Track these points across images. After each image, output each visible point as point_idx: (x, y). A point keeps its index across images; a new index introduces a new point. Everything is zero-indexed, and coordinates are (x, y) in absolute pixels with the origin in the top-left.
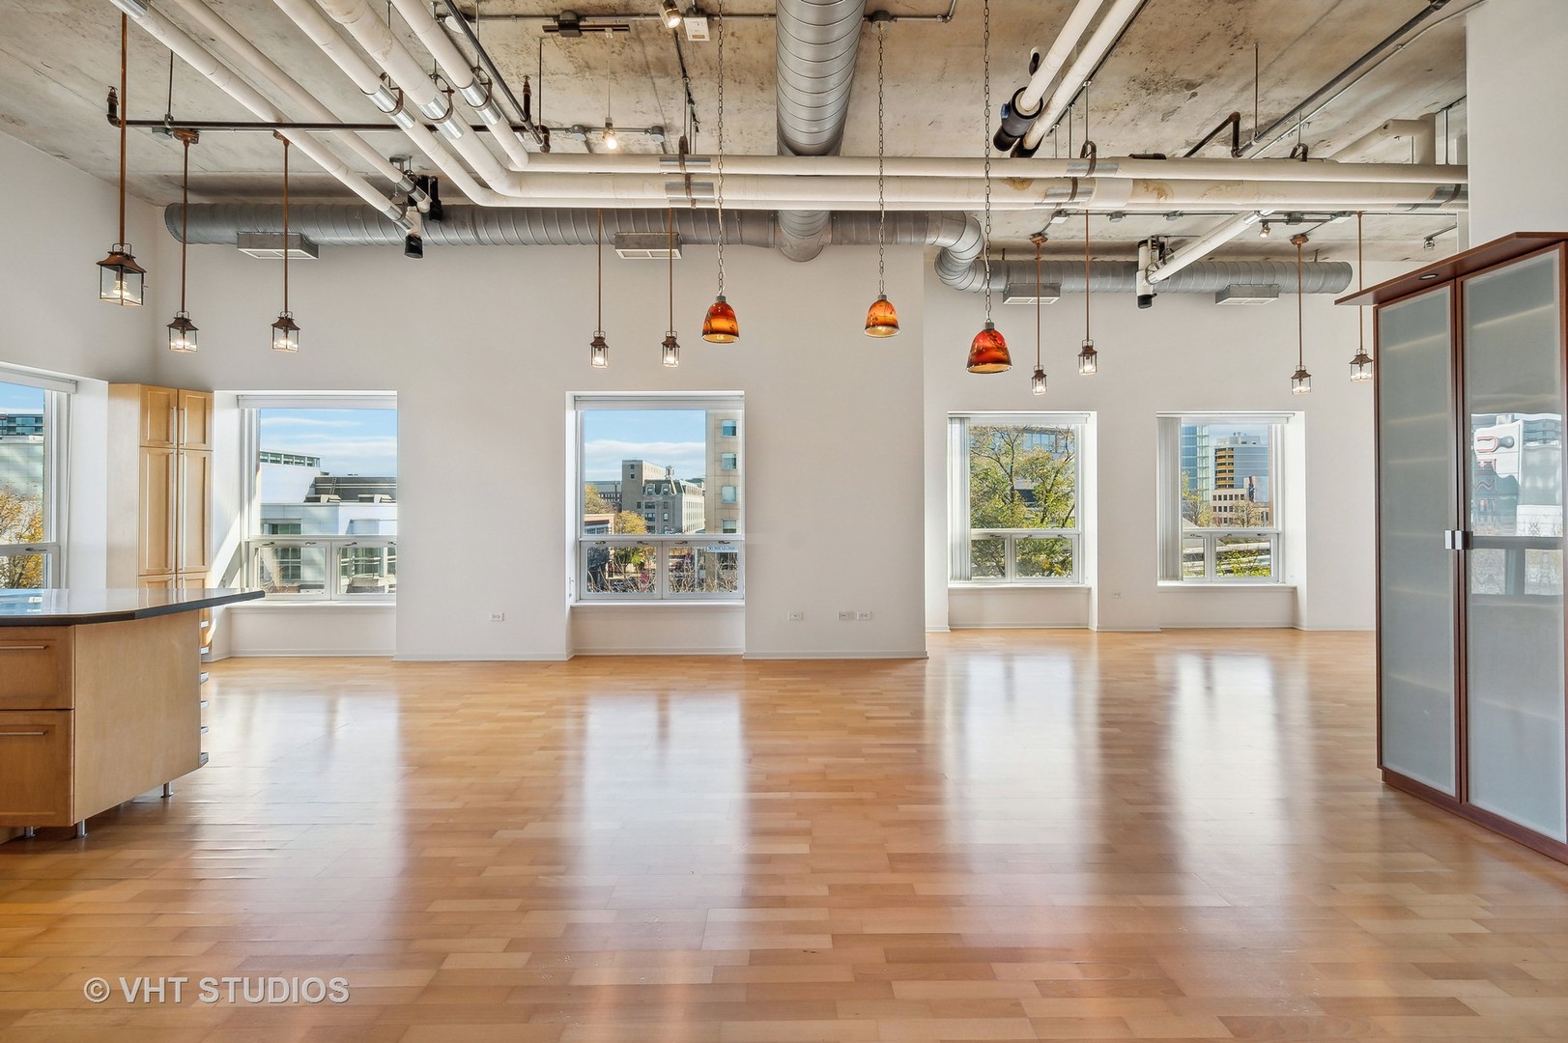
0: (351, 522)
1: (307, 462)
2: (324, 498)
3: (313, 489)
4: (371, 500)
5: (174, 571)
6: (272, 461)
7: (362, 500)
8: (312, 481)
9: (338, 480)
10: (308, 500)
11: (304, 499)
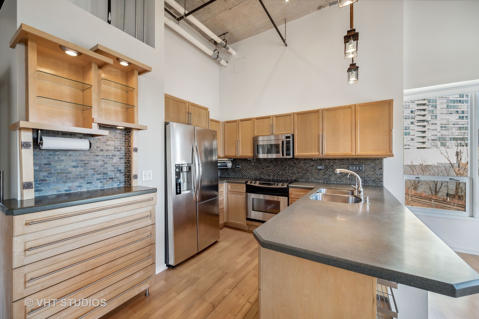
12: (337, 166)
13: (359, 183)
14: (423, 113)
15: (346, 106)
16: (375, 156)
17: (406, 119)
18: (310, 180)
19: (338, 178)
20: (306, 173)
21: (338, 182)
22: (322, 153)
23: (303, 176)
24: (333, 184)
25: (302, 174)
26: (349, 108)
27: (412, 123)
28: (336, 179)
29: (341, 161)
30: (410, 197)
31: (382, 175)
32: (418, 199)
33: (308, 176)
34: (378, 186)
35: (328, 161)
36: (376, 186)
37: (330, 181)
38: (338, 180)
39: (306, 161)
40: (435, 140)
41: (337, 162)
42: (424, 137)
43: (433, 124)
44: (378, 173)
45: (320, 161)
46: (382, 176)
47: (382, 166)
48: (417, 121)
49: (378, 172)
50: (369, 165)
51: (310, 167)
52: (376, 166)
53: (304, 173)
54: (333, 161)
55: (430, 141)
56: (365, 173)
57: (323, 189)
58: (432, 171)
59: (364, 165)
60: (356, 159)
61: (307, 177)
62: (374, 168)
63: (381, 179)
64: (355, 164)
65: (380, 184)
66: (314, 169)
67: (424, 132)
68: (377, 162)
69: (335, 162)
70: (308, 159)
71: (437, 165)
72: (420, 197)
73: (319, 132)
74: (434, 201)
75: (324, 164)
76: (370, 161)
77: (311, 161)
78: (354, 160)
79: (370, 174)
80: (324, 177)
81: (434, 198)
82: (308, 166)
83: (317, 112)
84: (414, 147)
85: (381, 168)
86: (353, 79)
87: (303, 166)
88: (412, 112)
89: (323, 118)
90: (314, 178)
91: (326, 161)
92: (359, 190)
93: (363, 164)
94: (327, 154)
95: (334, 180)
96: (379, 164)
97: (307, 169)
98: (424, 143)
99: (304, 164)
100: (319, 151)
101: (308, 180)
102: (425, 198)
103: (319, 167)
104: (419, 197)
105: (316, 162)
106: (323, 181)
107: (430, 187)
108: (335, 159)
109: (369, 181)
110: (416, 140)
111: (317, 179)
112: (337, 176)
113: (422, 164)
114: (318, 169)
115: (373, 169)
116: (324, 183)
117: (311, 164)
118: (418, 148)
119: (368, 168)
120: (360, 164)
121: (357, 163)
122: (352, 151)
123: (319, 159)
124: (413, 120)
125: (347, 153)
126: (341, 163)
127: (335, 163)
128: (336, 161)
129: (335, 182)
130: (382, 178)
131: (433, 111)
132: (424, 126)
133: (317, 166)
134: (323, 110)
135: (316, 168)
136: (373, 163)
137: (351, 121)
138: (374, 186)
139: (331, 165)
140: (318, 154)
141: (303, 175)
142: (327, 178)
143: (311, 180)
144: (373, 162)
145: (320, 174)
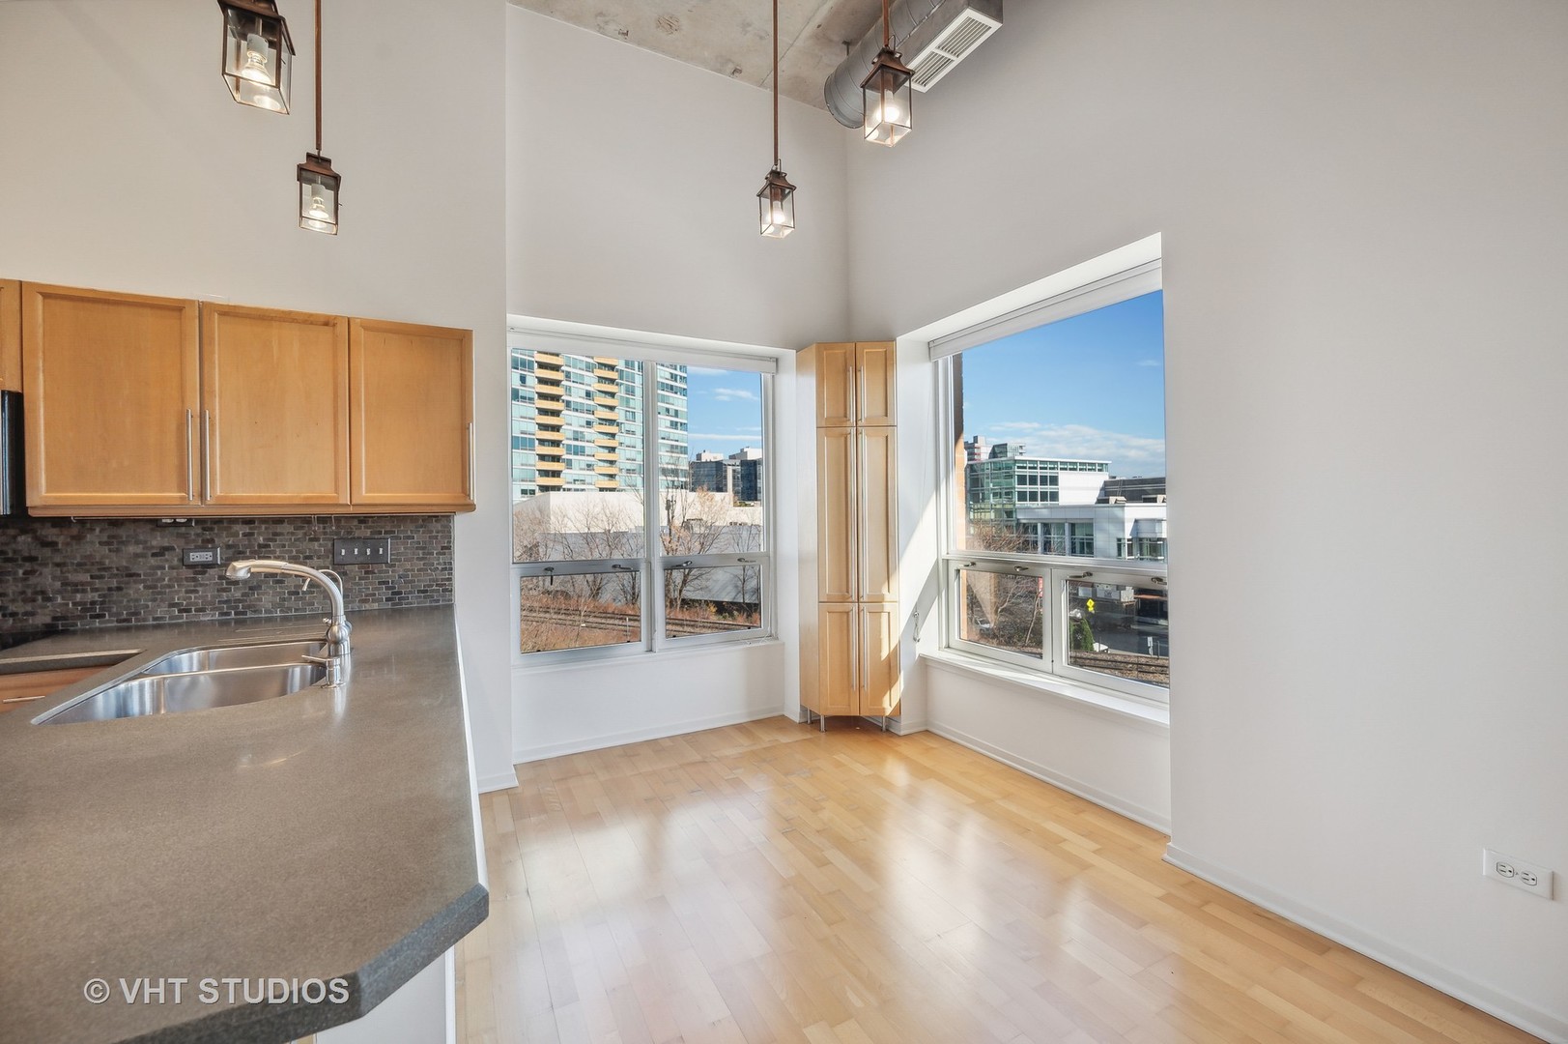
0: (1136, 521)
1: (1097, 468)
2: (1112, 499)
3: (1103, 492)
4: (1154, 500)
5: (854, 598)
6: (1070, 469)
7: (1146, 500)
8: (1101, 484)
9: (1124, 482)
10: (1099, 501)
11: (1095, 500)
12: (284, 546)
13: (336, 608)
14: (609, 401)
15: (311, 315)
16: (428, 509)
17: (577, 410)
18: (144, 620)
19: (290, 593)
20: (119, 589)
21: (290, 609)
22: (202, 495)
23: (102, 603)
24: (269, 620)
25: (95, 597)
26: (326, 324)
27: (589, 423)
28: (284, 600)
29: (302, 528)
30: (582, 618)
31: (451, 569)
32: (599, 620)
33: (137, 600)
34: (437, 607)
35: (241, 529)
36: (430, 607)
37: (255, 612)
38: (292, 602)
39: (122, 532)
40: (634, 470)
41: (285, 532)
42: (612, 462)
43: (628, 432)
44: (438, 564)
45: (204, 529)
46: (449, 574)
47: (449, 542)
48: (598, 421)
49: (437, 561)
50: (408, 537)
51: (143, 556)
52: (431, 543)
53: (110, 589)
54: (266, 528)
55: (624, 473)
56: (396, 568)
57: (185, 656)
58: (627, 546)
59: (392, 538)
60: (363, 520)
61: (127, 608)
62: (424, 548)
63: (447, 583)
64: (359, 538)
65: (445, 600)
66: (172, 568)
67: (612, 449)
68: (436, 526)
69: (278, 531)
70: (136, 521)
71: (634, 532)
72: (605, 613)
73: (183, 402)
74: (630, 620)
75: (224, 539)
76: (412, 527)
77: (152, 530)
78: (355, 523)
79: (413, 570)
80: (225, 596)
81: (630, 612)
82: (137, 555)
83: (175, 308)
84: (593, 487)
85: (447, 548)
86: (319, 215)
87: (103, 557)
88: (588, 394)
89: (206, 340)
90: (173, 605)
91: (237, 527)
92: (334, 635)
93: (388, 536)
94: (226, 498)
95: (275, 606)
96: (440, 535)
97: (127, 568)
98: (612, 476)
99: (108, 543)
100: (183, 485)
101: (137, 620)
102: (614, 615)
103: (196, 557)
104: (604, 615)
105: (179, 535)
106: (221, 614)
107: (623, 585)
108: (279, 521)
109: (411, 592)
110: (598, 470)
111: (188, 611)
112: (287, 587)
113: (609, 531)
114: (193, 566)
115: (421, 552)
116: (223, 623)
117: (154, 543)
118: (601, 490)
119: (405, 548)
120: (379, 536)
121: (368, 534)
122: (336, 490)
123: (198, 522)
124: (590, 417)
125: (317, 497)
126: (305, 534)
127: (276, 534)
128: (279, 528)
129: (279, 614)
130: (450, 579)
131: (628, 400)
132: (613, 435)
133: (185, 552)
134: (204, 309)
135: (182, 560)
136: (421, 530)
137: (335, 378)
138: (426, 607)
139: (260, 546)
140: (182, 498)
141: (104, 596)
142: (240, 601)
143: (155, 619)
144: (422, 527)
145: (201, 585)
